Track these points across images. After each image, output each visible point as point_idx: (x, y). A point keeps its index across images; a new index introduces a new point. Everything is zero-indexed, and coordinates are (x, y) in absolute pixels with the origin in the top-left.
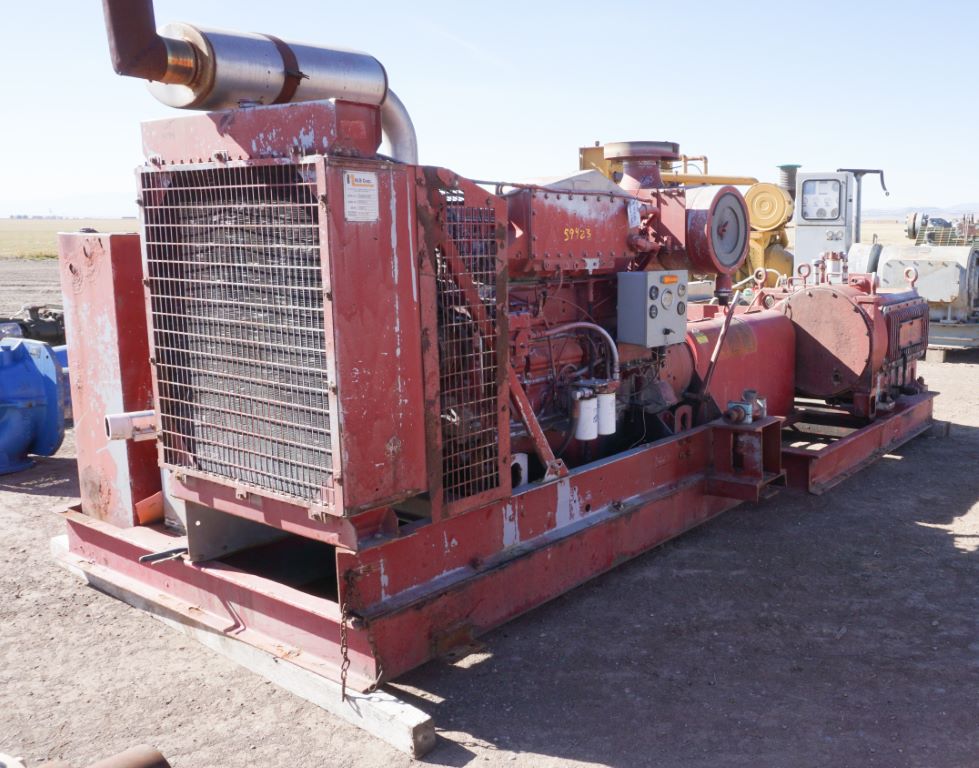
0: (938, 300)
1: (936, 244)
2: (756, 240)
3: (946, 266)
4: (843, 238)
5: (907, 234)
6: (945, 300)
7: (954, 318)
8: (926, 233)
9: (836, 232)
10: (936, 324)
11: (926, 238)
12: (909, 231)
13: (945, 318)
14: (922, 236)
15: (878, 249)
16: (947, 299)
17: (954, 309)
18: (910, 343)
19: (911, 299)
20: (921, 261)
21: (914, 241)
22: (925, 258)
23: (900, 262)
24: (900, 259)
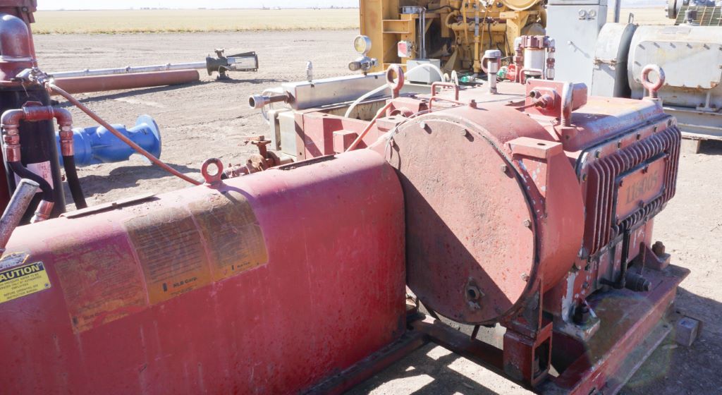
0: (696, 86)
1: (697, 24)
2: (513, 20)
3: (708, 48)
4: (596, 18)
5: (667, 13)
6: (704, 86)
7: (713, 106)
8: (687, 11)
9: (588, 11)
10: (693, 111)
11: (686, 18)
12: (669, 10)
13: (702, 105)
14: (682, 15)
15: (633, 29)
16: (706, 85)
17: (713, 96)
18: (640, 204)
19: (648, 123)
20: (680, 43)
21: (674, 21)
22: (684, 39)
23: (655, 44)
24: (656, 40)
